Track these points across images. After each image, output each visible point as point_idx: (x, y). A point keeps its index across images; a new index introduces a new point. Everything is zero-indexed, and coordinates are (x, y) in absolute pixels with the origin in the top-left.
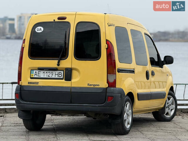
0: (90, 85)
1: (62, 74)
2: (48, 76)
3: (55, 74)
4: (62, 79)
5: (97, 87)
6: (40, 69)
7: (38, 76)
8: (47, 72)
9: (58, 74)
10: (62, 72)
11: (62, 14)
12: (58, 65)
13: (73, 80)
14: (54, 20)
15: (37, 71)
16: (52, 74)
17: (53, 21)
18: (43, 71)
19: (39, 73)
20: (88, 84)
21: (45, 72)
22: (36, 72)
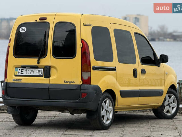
1: (42, 72)
2: (30, 74)
3: (36, 72)
4: (42, 76)
5: (73, 84)
6: (24, 67)
7: (21, 74)
8: (29, 70)
9: (38, 72)
10: (42, 70)
11: (43, 14)
12: (38, 63)
13: (51, 78)
15: (21, 69)
16: (34, 72)
17: (35, 21)
18: (26, 69)
19: (22, 70)
20: (65, 81)
21: (28, 69)
22: (20, 70)
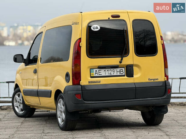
0: (151, 80)
1: (124, 71)
2: (110, 74)
3: (117, 72)
4: (124, 76)
6: (100, 68)
7: (99, 74)
8: (108, 70)
9: (119, 72)
12: (120, 62)
13: (135, 76)
14: (109, 18)
15: (97, 70)
16: (114, 72)
18: (104, 70)
19: (100, 71)
20: (149, 79)
21: (106, 70)
22: (96, 71)
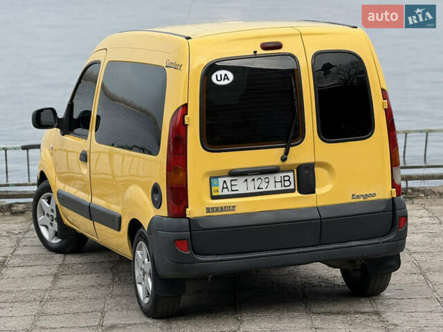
0: (358, 197)
1: (292, 180)
2: (258, 188)
3: (275, 182)
4: (292, 191)
6: (234, 174)
7: (232, 190)
8: (253, 180)
9: (281, 181)
12: (284, 159)
14: (255, 52)
15: (228, 180)
16: (268, 182)
18: (245, 178)
19: (233, 183)
20: (353, 195)
21: (250, 179)
22: (225, 182)
